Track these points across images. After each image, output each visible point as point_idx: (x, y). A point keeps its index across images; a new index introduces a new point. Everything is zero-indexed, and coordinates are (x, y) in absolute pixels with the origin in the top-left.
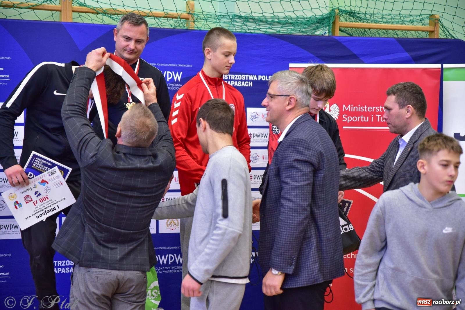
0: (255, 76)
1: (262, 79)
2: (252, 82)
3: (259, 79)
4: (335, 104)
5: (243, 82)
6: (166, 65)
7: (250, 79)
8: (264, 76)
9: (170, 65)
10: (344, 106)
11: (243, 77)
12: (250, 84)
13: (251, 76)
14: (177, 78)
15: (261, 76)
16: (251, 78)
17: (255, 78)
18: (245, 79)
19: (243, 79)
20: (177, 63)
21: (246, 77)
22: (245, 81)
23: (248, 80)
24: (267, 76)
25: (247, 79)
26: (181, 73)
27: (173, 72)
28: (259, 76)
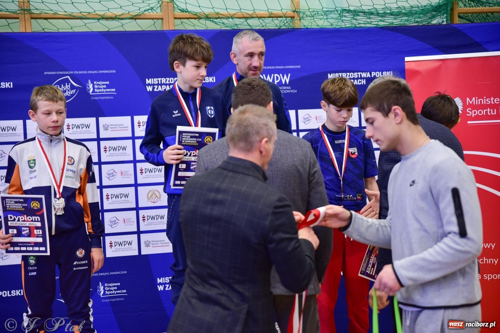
0: (368, 73)
1: (375, 75)
2: (365, 80)
3: (373, 76)
4: (458, 98)
5: (356, 80)
6: (273, 67)
7: (363, 77)
8: (378, 73)
9: (277, 67)
10: (468, 99)
11: (355, 75)
12: (363, 82)
13: (364, 73)
14: (285, 81)
15: (374, 73)
16: (364, 75)
17: (369, 75)
18: (357, 77)
19: (355, 77)
20: (284, 65)
21: (358, 75)
22: (357, 79)
23: (361, 78)
24: (381, 72)
25: (359, 77)
26: (289, 75)
27: (281, 75)
28: (372, 73)
